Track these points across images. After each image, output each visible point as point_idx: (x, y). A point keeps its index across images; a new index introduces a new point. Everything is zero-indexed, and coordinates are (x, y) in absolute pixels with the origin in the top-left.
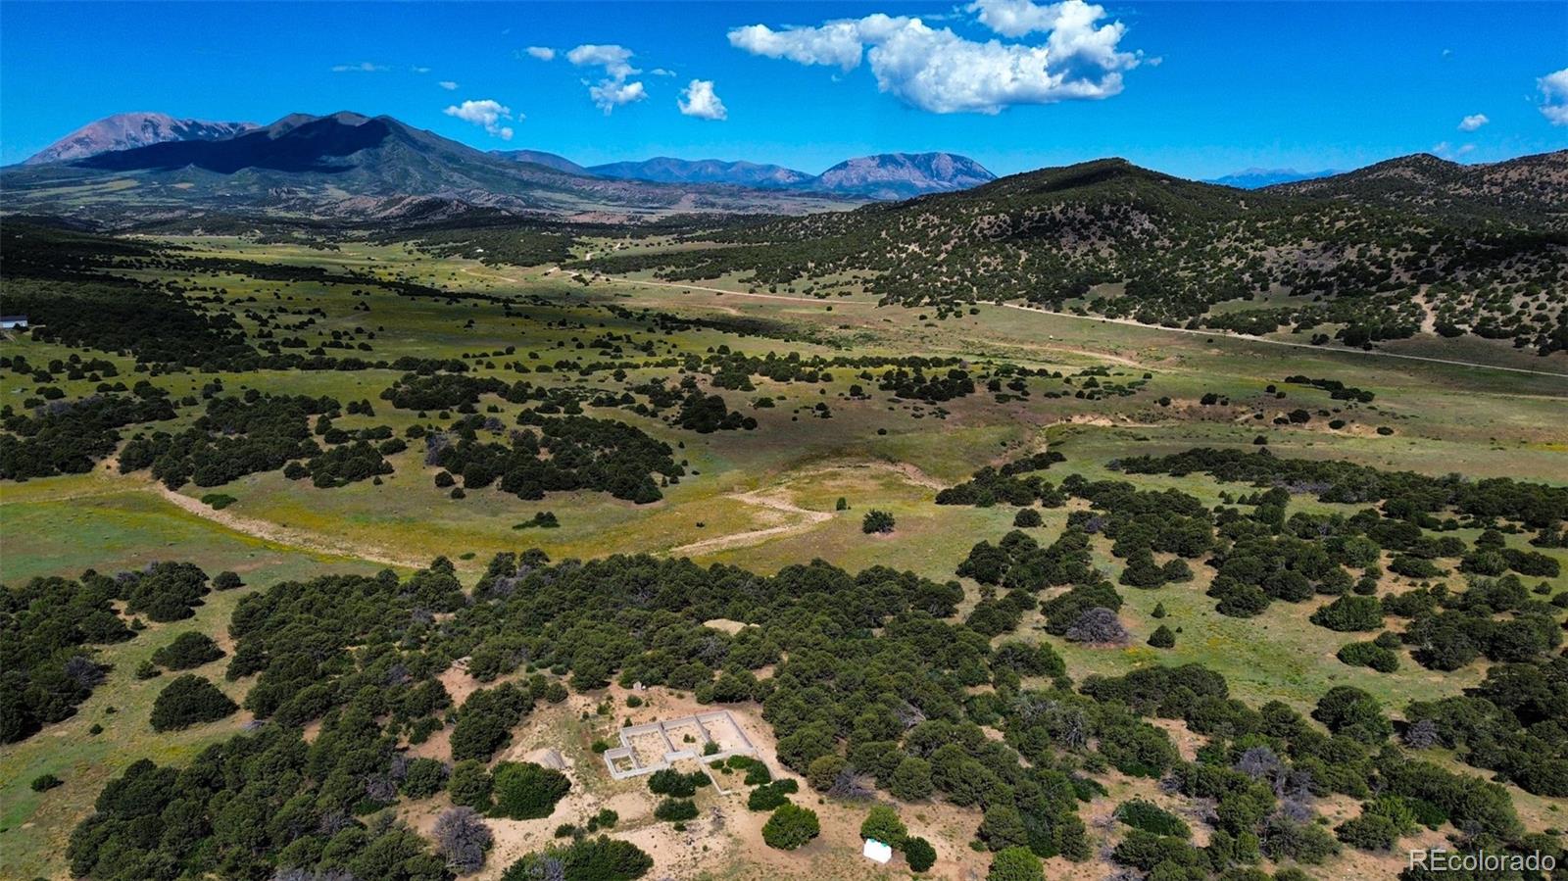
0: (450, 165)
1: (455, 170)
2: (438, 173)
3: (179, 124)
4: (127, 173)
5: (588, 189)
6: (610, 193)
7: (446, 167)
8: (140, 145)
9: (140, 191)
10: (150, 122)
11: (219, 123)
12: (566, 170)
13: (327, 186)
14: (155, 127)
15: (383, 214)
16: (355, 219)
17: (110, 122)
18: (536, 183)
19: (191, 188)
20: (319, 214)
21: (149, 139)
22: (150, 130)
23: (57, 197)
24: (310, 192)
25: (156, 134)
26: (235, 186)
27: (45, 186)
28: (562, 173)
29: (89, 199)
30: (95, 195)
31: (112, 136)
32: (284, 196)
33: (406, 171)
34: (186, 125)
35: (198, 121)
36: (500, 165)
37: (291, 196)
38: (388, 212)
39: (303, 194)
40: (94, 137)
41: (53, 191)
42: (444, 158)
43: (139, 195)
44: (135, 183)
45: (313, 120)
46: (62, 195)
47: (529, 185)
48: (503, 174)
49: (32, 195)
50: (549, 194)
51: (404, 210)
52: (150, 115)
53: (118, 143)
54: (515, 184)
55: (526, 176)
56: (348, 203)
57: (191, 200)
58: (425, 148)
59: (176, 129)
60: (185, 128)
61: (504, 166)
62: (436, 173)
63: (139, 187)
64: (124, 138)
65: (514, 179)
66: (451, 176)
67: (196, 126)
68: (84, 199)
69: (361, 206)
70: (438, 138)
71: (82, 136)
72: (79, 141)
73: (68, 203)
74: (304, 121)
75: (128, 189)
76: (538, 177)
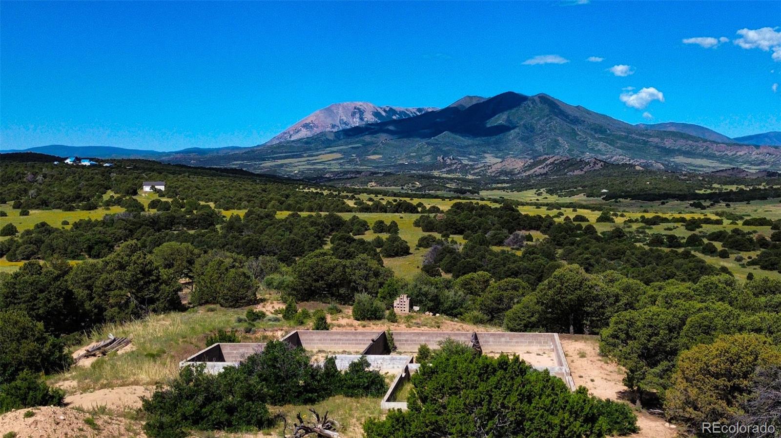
0: (596, 136)
1: (600, 139)
2: (584, 143)
3: (380, 110)
4: (335, 149)
5: (730, 154)
6: (753, 158)
7: (593, 137)
8: (348, 127)
9: (342, 161)
10: (359, 109)
11: (410, 108)
12: (711, 138)
13: (486, 155)
14: (361, 112)
15: (528, 173)
16: (502, 178)
17: (329, 111)
18: (679, 150)
19: (380, 159)
20: (474, 174)
21: (356, 122)
22: (358, 115)
23: (282, 165)
24: (471, 160)
25: (361, 119)
26: (413, 157)
27: (274, 159)
28: (705, 141)
29: (304, 167)
30: (308, 164)
31: (329, 121)
32: (448, 161)
33: (556, 141)
34: (385, 111)
35: (394, 108)
36: (643, 135)
37: (454, 162)
38: (532, 171)
39: (465, 162)
40: (316, 123)
41: (280, 162)
42: (592, 129)
43: (341, 164)
44: (339, 156)
45: (482, 101)
46: (286, 164)
47: (670, 152)
48: (646, 143)
49: (265, 165)
50: (690, 160)
51: (546, 169)
52: (359, 104)
53: (333, 126)
54: (657, 151)
55: (668, 143)
56: (499, 166)
57: (377, 167)
58: (576, 121)
59: (376, 114)
60: (384, 114)
61: (649, 136)
62: (582, 143)
63: (341, 159)
64: (338, 123)
65: (657, 147)
66: (597, 145)
67: (392, 111)
68: (300, 167)
69: (510, 167)
70: (588, 112)
71: (307, 122)
72: (306, 126)
73: (288, 169)
74: (474, 102)
75: (333, 160)
76: (680, 144)
